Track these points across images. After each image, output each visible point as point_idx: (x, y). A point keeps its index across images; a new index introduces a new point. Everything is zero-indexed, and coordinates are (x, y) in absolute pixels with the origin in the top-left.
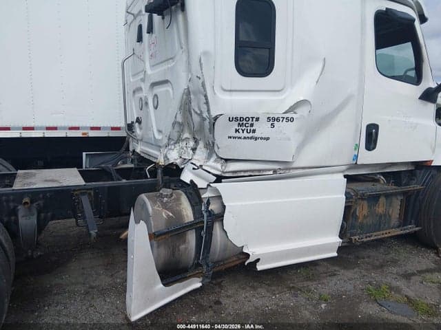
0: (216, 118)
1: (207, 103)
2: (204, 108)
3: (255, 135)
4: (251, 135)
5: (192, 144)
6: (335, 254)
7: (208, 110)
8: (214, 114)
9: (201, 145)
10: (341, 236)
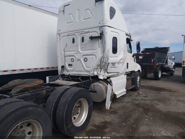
0: (109, 63)
1: (108, 60)
2: (107, 61)
3: (115, 67)
4: (114, 67)
5: (100, 70)
6: (126, 93)
7: (108, 62)
8: (109, 62)
9: (102, 70)
10: (126, 89)
